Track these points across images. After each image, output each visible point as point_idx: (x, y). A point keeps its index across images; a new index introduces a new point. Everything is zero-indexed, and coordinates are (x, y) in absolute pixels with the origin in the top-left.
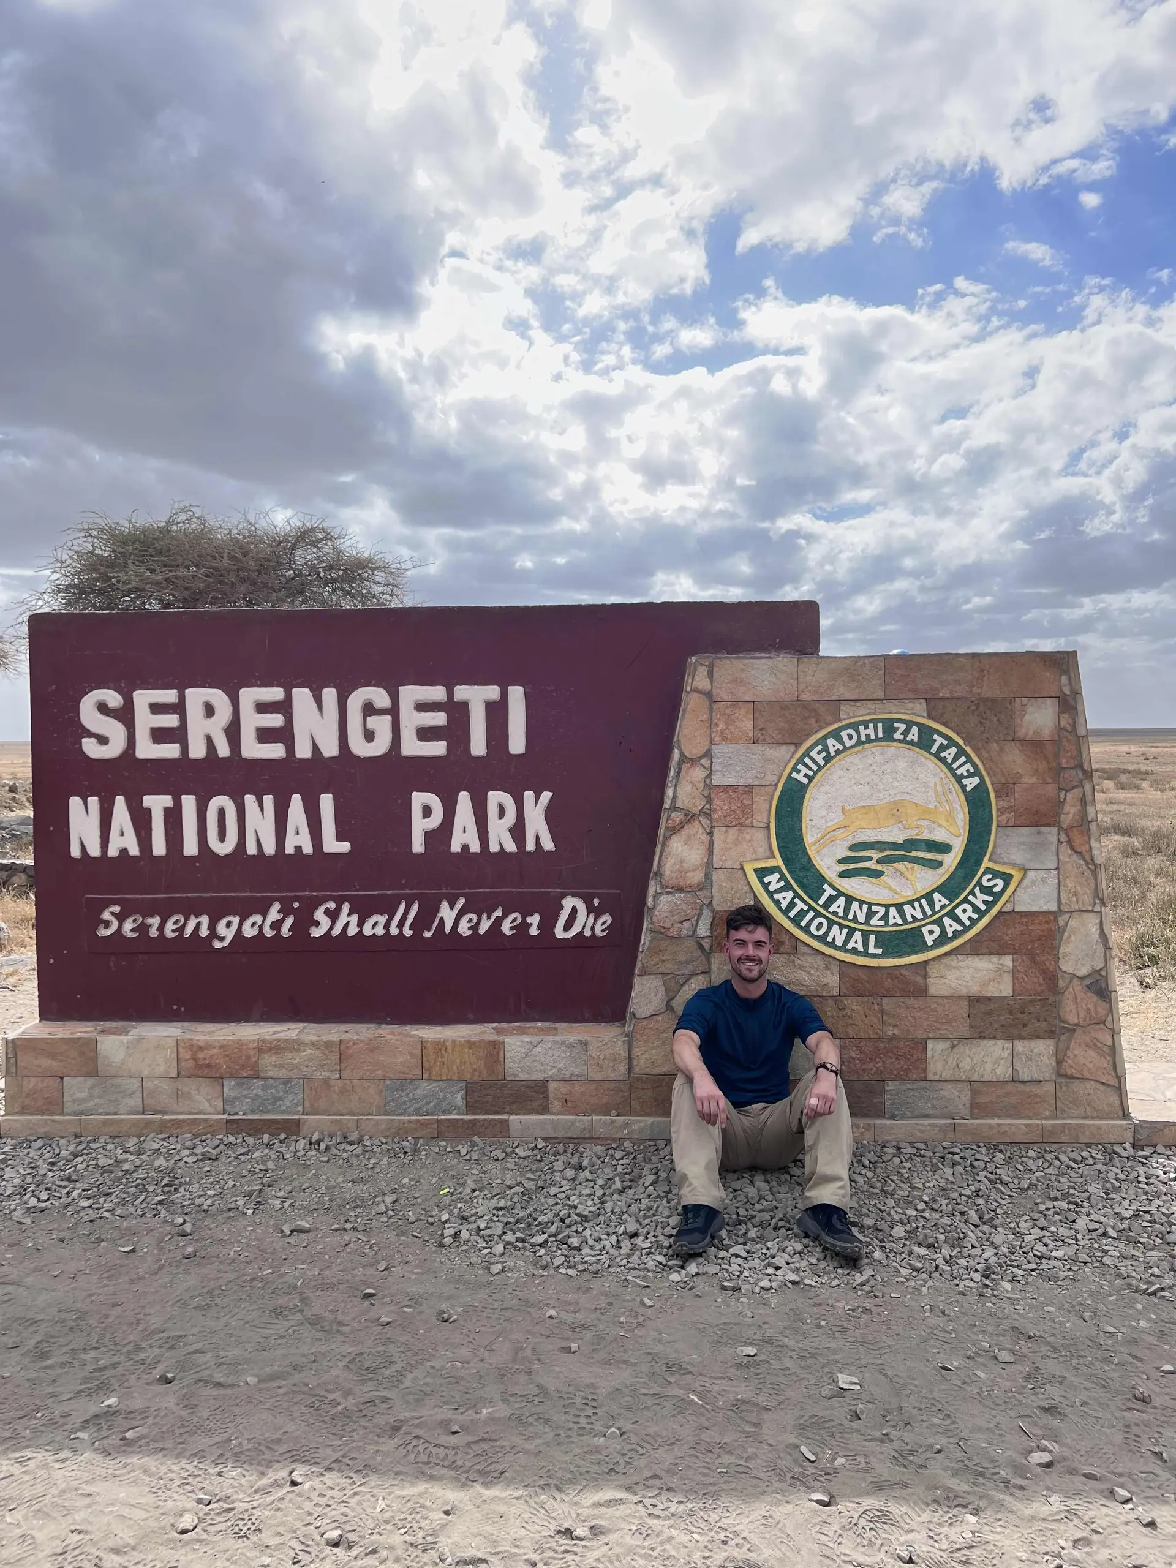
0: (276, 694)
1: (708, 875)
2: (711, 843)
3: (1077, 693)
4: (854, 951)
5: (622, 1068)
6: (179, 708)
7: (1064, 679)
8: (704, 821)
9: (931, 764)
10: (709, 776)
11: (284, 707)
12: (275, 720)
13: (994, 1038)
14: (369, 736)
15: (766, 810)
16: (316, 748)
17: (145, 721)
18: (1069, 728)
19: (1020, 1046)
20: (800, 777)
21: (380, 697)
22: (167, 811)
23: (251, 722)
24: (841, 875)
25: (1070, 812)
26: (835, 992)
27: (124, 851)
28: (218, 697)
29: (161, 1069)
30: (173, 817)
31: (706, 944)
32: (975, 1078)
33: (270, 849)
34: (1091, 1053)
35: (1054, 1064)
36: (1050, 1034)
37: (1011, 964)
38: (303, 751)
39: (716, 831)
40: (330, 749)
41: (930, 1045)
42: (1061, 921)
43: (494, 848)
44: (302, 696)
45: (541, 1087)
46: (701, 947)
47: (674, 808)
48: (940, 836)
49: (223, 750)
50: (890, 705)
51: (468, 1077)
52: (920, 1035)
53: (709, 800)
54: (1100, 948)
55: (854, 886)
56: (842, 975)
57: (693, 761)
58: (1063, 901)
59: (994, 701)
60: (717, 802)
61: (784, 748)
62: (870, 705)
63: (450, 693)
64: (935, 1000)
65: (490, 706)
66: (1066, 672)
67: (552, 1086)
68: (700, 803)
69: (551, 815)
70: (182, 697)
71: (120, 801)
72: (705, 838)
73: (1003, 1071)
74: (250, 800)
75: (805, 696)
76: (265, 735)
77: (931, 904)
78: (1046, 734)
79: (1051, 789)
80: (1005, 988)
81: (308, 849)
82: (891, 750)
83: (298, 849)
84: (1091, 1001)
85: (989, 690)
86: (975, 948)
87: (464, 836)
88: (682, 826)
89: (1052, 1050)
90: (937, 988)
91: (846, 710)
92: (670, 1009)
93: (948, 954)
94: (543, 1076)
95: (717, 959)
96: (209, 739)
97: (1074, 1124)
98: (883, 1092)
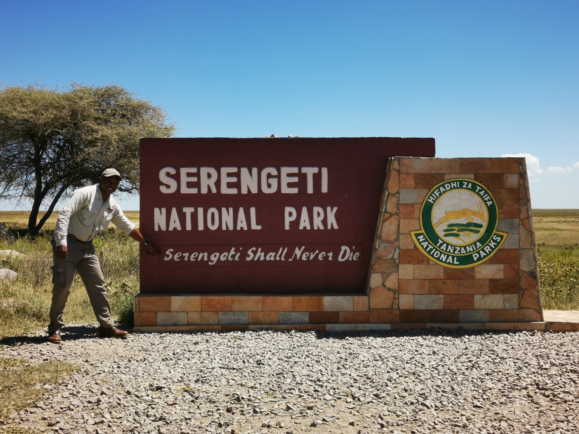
0: (234, 170)
1: (398, 236)
2: (399, 224)
3: (525, 172)
5: (366, 307)
6: (198, 175)
7: (521, 167)
8: (396, 216)
10: (398, 200)
11: (238, 175)
12: (234, 180)
13: (497, 293)
14: (269, 186)
15: (418, 213)
16: (249, 190)
17: (184, 179)
18: (522, 184)
19: (506, 296)
21: (273, 171)
22: (192, 213)
23: (225, 180)
25: (523, 215)
26: (442, 278)
27: (175, 229)
28: (213, 171)
29: (195, 309)
30: (194, 216)
31: (397, 261)
32: (491, 308)
33: (231, 228)
34: (530, 299)
35: (518, 303)
36: (516, 293)
37: (503, 267)
38: (244, 191)
39: (401, 220)
40: (254, 191)
41: (475, 296)
42: (520, 252)
43: (316, 228)
44: (244, 171)
45: (337, 314)
46: (395, 262)
47: (386, 212)
49: (214, 191)
50: (462, 175)
51: (310, 310)
52: (471, 293)
53: (398, 209)
54: (533, 262)
56: (445, 272)
57: (393, 195)
58: (521, 245)
59: (497, 174)
60: (401, 209)
61: (425, 190)
62: (455, 176)
63: (300, 170)
64: (477, 280)
65: (314, 175)
66: (522, 165)
67: (341, 314)
68: (395, 210)
69: (337, 216)
70: (199, 171)
71: (174, 210)
72: (397, 222)
73: (500, 306)
74: (224, 210)
75: (433, 172)
76: (230, 185)
78: (515, 186)
79: (516, 206)
80: (500, 276)
81: (245, 228)
83: (242, 228)
84: (530, 280)
85: (496, 170)
86: (491, 262)
87: (304, 223)
88: (389, 218)
89: (517, 298)
90: (478, 276)
91: (446, 177)
92: (384, 285)
93: (481, 264)
94: (338, 310)
95: (401, 266)
96: (209, 186)
97: (525, 324)
98: (459, 313)
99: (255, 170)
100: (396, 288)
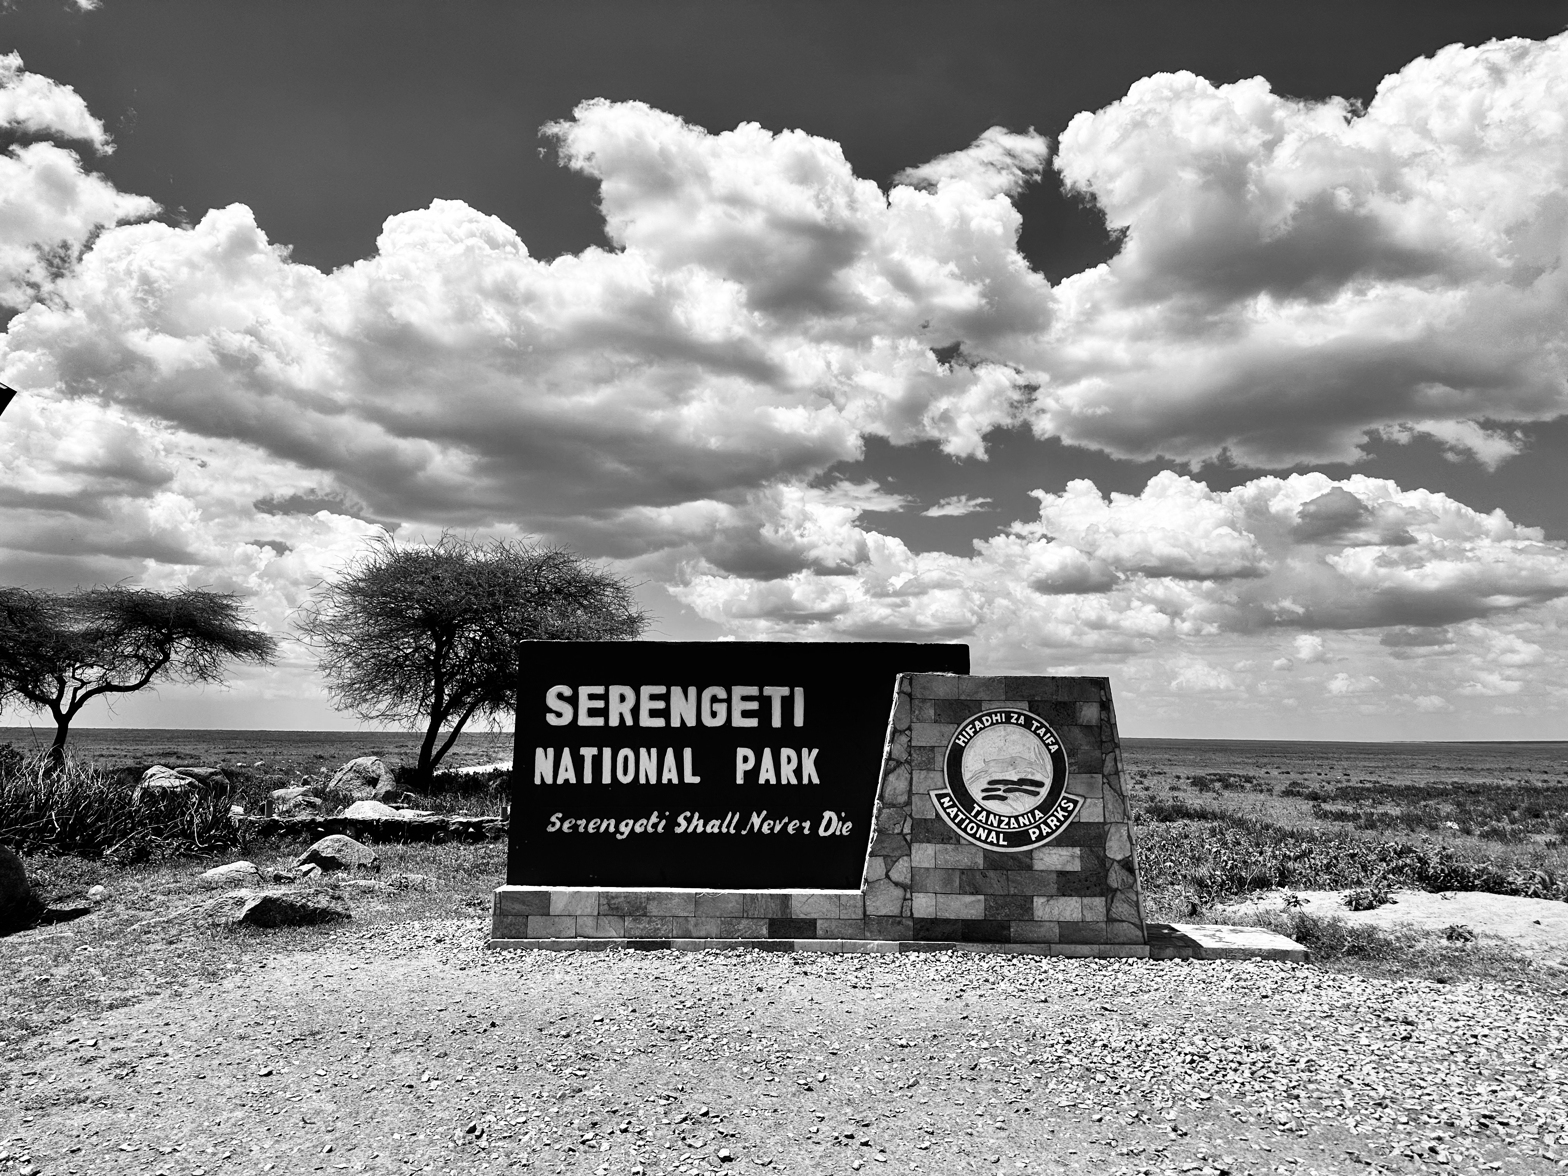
0: (661, 690)
1: (910, 797)
2: (911, 779)
3: (1110, 700)
4: (992, 843)
5: (860, 912)
6: (605, 697)
7: (1102, 693)
8: (907, 766)
9: (1032, 736)
10: (910, 741)
11: (666, 697)
12: (661, 705)
13: (1071, 896)
14: (714, 714)
15: (941, 761)
16: (683, 722)
17: (585, 704)
18: (1106, 717)
19: (1086, 900)
20: (960, 742)
21: (721, 693)
22: (594, 756)
23: (646, 705)
24: (984, 798)
25: (1109, 767)
26: (981, 867)
27: (567, 781)
28: (628, 691)
29: (588, 911)
30: (597, 761)
31: (908, 838)
32: (1062, 919)
33: (653, 781)
34: (1125, 905)
35: (1105, 912)
36: (1102, 895)
37: (1079, 853)
38: (675, 723)
39: (914, 772)
40: (691, 722)
41: (1035, 899)
42: (1106, 827)
43: (784, 782)
44: (676, 691)
45: (813, 922)
46: (906, 840)
47: (890, 759)
48: (1038, 777)
49: (629, 722)
50: (1008, 704)
51: (770, 916)
52: (1029, 893)
53: (910, 755)
54: (1128, 845)
55: (991, 805)
56: (985, 857)
57: (902, 732)
58: (1107, 816)
59: (1065, 703)
60: (914, 754)
61: (951, 726)
62: (998, 704)
63: (761, 691)
64: (1037, 873)
65: (783, 698)
66: (1104, 689)
67: (819, 923)
68: (905, 756)
69: (817, 763)
70: (607, 691)
71: (566, 751)
72: (908, 776)
73: (1076, 916)
74: (643, 751)
75: (963, 697)
76: (653, 713)
77: (1034, 817)
78: (1094, 722)
79: (1097, 753)
80: (1076, 866)
81: (675, 781)
82: (1010, 728)
83: (670, 780)
84: (1124, 874)
85: (1063, 697)
86: (1059, 843)
87: (767, 774)
88: (895, 769)
89: (1104, 903)
90: (1038, 865)
91: (985, 706)
92: (887, 876)
93: (1044, 846)
94: (814, 916)
95: (915, 846)
96: (621, 715)
97: (1117, 947)
98: (1009, 927)
99: (692, 691)
100: (908, 881)
